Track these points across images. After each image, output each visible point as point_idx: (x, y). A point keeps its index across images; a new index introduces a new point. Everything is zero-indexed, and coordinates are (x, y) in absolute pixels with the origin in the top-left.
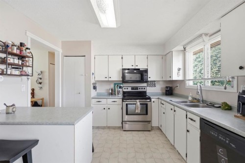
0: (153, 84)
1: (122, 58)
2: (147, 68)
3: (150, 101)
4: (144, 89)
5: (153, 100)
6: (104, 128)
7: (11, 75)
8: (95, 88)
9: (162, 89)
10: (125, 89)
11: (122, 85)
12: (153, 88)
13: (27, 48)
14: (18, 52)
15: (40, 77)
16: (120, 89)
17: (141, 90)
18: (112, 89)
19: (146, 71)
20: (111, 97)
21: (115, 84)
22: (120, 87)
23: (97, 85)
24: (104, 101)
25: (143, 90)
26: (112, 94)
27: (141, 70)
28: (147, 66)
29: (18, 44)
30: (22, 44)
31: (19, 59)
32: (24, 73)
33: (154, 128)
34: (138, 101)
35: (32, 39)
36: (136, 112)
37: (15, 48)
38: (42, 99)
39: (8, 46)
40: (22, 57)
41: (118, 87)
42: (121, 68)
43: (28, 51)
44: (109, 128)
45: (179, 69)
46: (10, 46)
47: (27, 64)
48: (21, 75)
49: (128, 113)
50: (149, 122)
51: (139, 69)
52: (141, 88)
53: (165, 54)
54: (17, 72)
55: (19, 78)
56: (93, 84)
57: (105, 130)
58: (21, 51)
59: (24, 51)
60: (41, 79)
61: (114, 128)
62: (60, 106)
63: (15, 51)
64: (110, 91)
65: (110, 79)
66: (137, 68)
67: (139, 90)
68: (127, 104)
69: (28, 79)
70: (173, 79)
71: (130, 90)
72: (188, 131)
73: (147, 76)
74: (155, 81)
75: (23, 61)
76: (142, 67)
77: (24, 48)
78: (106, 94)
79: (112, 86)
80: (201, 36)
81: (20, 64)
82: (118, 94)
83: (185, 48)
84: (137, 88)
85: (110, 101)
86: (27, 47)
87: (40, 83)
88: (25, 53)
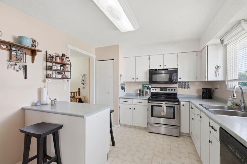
0: (185, 85)
1: (149, 58)
2: (176, 67)
3: (179, 104)
4: (175, 90)
5: (182, 103)
6: (130, 127)
7: (55, 78)
8: (123, 88)
9: (198, 91)
10: (153, 90)
11: (150, 86)
12: (186, 89)
13: (67, 58)
14: (60, 61)
15: (83, 78)
16: (148, 91)
17: (170, 92)
18: (140, 90)
19: (176, 71)
20: (139, 98)
21: (143, 85)
22: (148, 88)
23: (126, 86)
24: (130, 101)
25: (173, 92)
26: (140, 95)
27: (169, 69)
28: (177, 65)
29: (61, 55)
30: (63, 55)
31: (61, 66)
32: (64, 76)
33: (184, 135)
34: (163, 103)
35: (71, 50)
36: (162, 114)
37: (58, 58)
38: (85, 97)
39: (53, 57)
40: (63, 65)
41: (146, 88)
42: (148, 69)
43: (67, 59)
44: (135, 127)
45: (218, 68)
46: (55, 57)
47: (67, 70)
48: (63, 78)
49: (154, 115)
50: (178, 127)
51: (167, 69)
52: (171, 89)
53: (200, 50)
54: (60, 76)
55: (62, 80)
56: (121, 85)
57: (131, 129)
58: (62, 60)
59: (65, 60)
60: (84, 80)
61: (140, 128)
62: (94, 103)
63: (58, 60)
64: (139, 92)
65: (137, 80)
66: (165, 68)
67: (168, 92)
68: (152, 106)
69: (68, 80)
70: (209, 80)
71: (158, 91)
72: (210, 142)
73: (177, 76)
74: (188, 82)
75: (64, 67)
76: (171, 66)
77: (64, 58)
78: (135, 94)
79: (140, 87)
80: (239, 23)
81: (62, 69)
82: (146, 95)
83: (222, 41)
84: (166, 89)
85: (135, 101)
86: (67, 56)
87: (83, 84)
88: (65, 61)
